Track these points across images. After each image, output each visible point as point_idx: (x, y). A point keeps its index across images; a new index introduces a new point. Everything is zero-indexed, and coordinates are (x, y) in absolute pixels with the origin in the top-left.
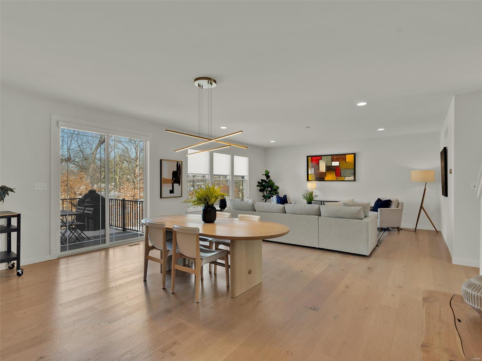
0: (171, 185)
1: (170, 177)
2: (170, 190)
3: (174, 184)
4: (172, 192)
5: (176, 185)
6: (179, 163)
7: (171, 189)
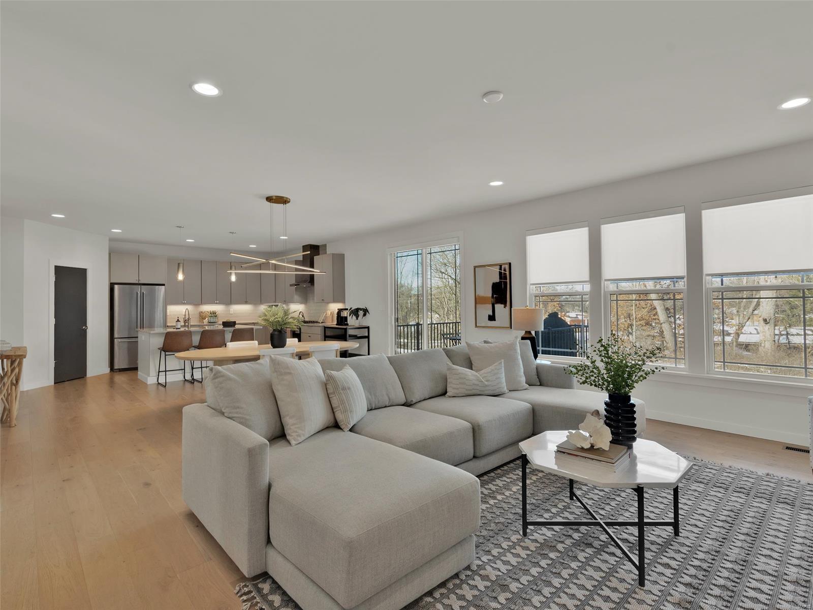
0: (491, 306)
1: (489, 293)
2: (489, 316)
3: (495, 305)
4: (492, 318)
5: (499, 307)
6: (503, 266)
7: (491, 314)
